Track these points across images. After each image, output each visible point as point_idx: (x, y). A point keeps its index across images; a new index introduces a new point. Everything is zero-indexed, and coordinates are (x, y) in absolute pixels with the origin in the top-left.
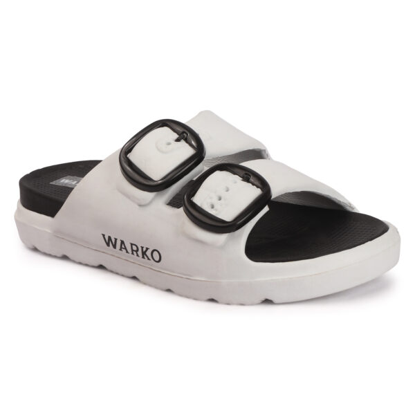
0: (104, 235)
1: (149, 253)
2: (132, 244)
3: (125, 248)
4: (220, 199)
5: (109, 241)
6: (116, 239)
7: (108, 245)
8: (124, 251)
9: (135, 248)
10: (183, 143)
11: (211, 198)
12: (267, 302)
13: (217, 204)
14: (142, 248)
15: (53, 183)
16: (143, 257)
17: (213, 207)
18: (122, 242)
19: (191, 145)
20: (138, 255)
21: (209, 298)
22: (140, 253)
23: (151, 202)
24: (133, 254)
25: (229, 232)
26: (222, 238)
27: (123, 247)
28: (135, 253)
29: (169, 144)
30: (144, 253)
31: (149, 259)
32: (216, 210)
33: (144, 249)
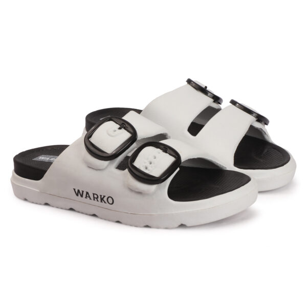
0: (74, 189)
1: (105, 199)
2: (94, 194)
3: (89, 197)
4: (151, 163)
5: (78, 193)
6: (83, 192)
7: (77, 195)
8: (88, 198)
9: (96, 196)
10: (123, 130)
11: (145, 163)
12: (182, 226)
13: (150, 167)
14: (101, 196)
15: (35, 159)
16: (101, 202)
17: (146, 168)
18: (87, 193)
19: (128, 131)
20: (98, 201)
21: (145, 225)
22: (99, 199)
23: (106, 167)
24: (94, 200)
25: (158, 184)
26: (153, 188)
27: (88, 196)
28: (96, 199)
29: (115, 131)
30: (102, 200)
31: (105, 202)
32: (149, 170)
33: (102, 197)
